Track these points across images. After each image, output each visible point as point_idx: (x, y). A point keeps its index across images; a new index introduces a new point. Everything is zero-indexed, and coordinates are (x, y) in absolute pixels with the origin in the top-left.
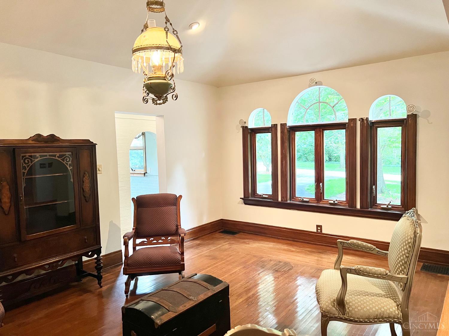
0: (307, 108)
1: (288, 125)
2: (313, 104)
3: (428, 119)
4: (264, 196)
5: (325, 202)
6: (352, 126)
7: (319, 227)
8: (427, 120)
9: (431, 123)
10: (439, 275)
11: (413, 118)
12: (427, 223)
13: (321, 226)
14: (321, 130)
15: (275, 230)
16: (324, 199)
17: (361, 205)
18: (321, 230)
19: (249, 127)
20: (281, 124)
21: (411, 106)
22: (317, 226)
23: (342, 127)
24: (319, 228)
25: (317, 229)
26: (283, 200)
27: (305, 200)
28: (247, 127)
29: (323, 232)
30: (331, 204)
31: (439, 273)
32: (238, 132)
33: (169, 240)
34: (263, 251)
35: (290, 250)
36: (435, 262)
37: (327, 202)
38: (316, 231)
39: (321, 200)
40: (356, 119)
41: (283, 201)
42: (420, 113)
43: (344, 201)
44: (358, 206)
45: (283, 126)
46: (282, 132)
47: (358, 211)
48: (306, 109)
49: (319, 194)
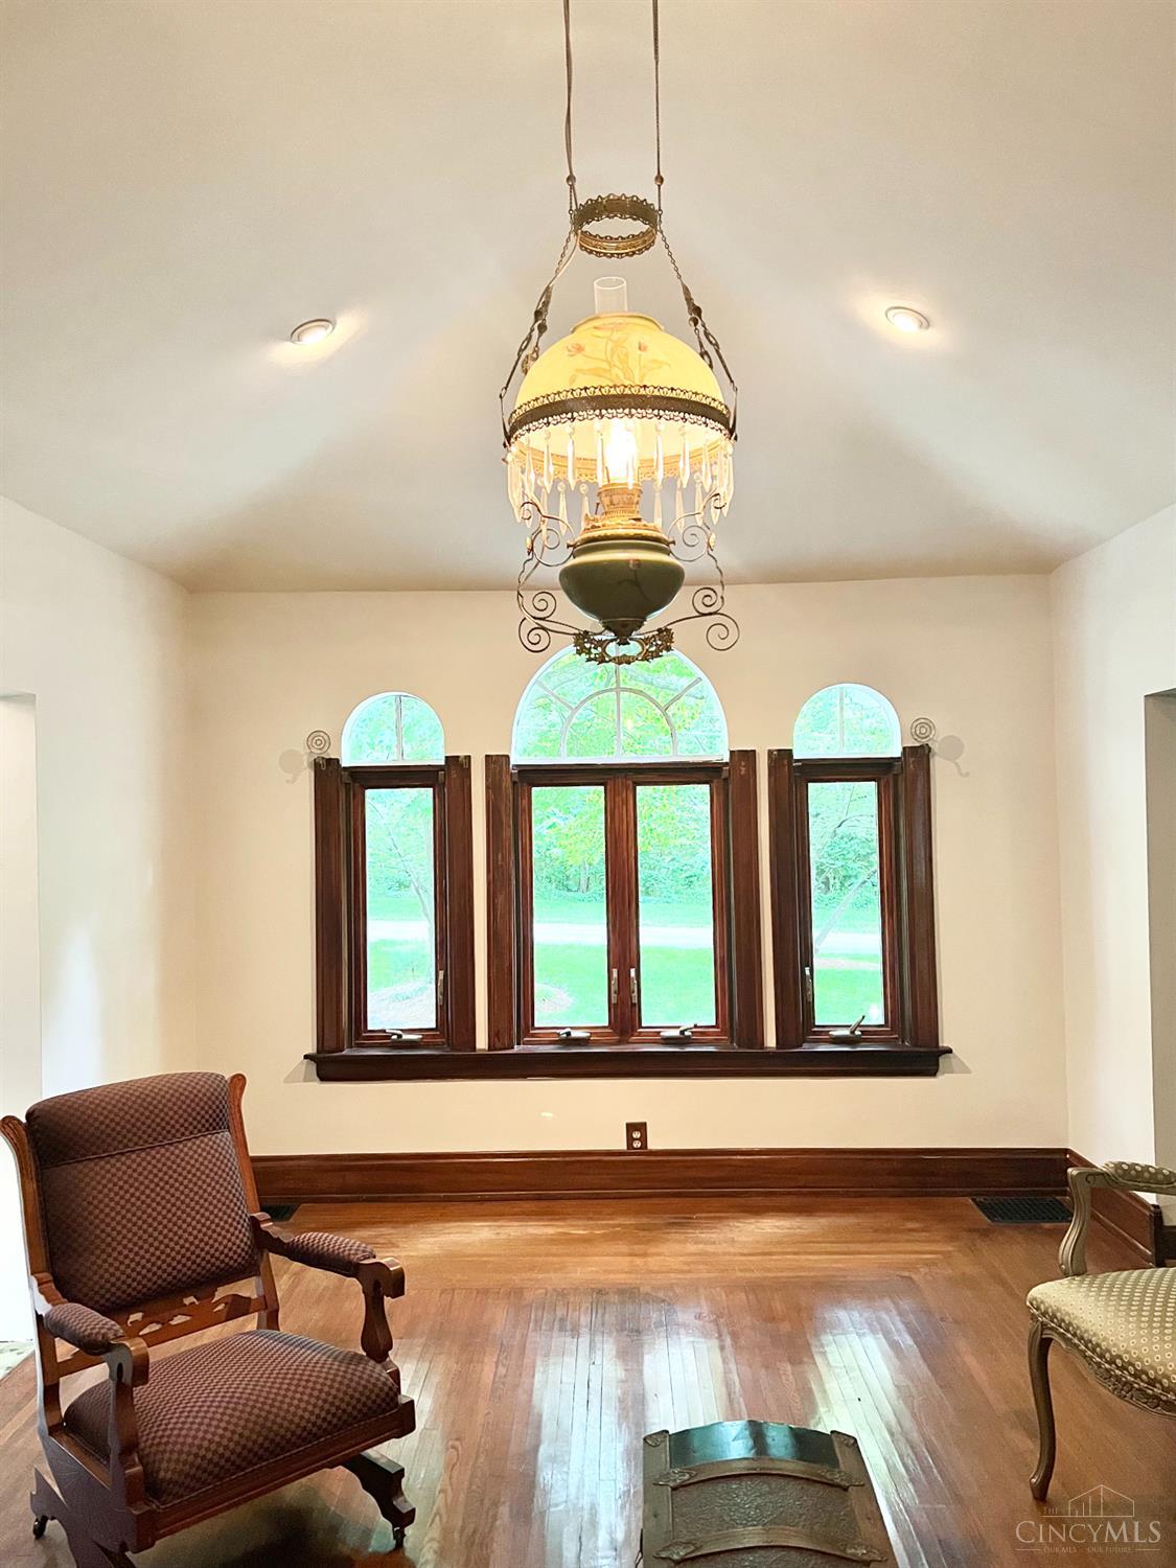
0: (574, 707)
1: (513, 762)
2: (591, 696)
3: (957, 761)
4: (406, 1037)
5: (647, 1034)
6: (743, 773)
7: (636, 1129)
8: (956, 764)
9: (967, 774)
10: (1047, 1225)
11: (918, 757)
12: (969, 1072)
13: (642, 1127)
14: (630, 783)
15: (464, 1168)
16: (641, 1027)
17: (780, 1036)
18: (644, 1139)
19: (345, 763)
20: (487, 756)
21: (923, 721)
22: (631, 1127)
23: (701, 775)
24: (637, 1135)
25: (630, 1140)
26: (498, 1045)
27: (575, 1034)
28: (338, 760)
29: (652, 1145)
30: (669, 1041)
31: (1043, 1219)
32: (288, 781)
33: (218, 1303)
34: (489, 1262)
35: (569, 1237)
36: (997, 1189)
37: (655, 1036)
38: (623, 1146)
39: (633, 1029)
40: (754, 751)
41: (496, 1050)
42: (937, 744)
43: (713, 1027)
44: (771, 1041)
45: (495, 763)
46: (492, 787)
47: (770, 1056)
48: (570, 708)
49: (628, 1011)
